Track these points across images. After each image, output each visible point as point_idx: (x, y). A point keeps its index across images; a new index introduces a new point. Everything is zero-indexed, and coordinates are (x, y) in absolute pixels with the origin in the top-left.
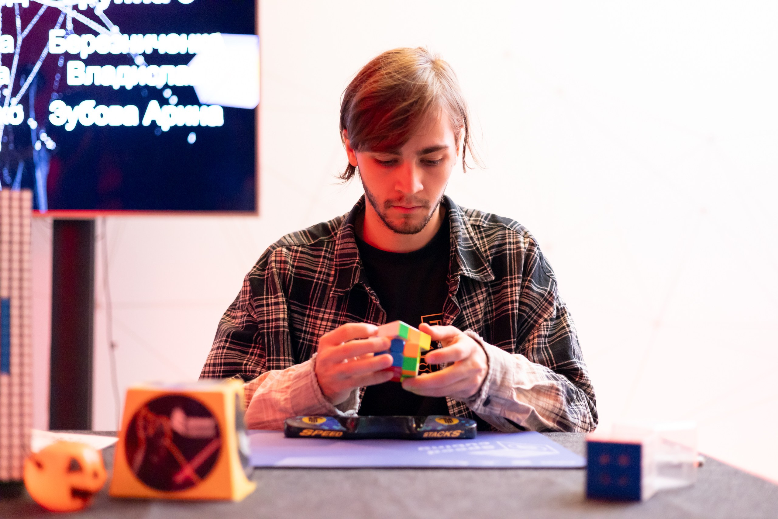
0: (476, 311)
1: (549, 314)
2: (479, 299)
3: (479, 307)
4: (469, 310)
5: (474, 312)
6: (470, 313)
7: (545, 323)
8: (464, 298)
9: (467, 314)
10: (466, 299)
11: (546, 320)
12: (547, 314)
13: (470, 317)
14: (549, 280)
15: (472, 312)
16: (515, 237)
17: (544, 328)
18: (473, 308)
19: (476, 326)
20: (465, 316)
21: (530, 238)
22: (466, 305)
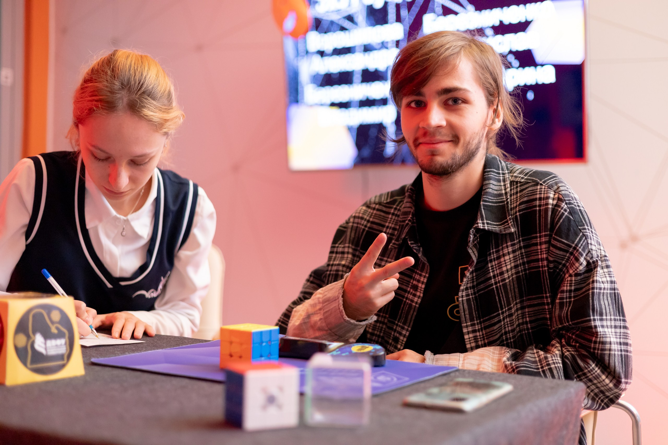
0: (500, 264)
1: (574, 270)
2: (504, 252)
3: (504, 260)
4: (495, 263)
5: (499, 265)
6: (495, 265)
7: (569, 279)
8: (492, 251)
9: (492, 266)
10: (493, 252)
11: (571, 276)
12: (572, 269)
13: (495, 269)
14: (579, 234)
15: (498, 264)
16: (546, 192)
17: (567, 283)
18: (498, 261)
19: (499, 277)
20: (490, 268)
21: (559, 194)
22: (493, 258)
